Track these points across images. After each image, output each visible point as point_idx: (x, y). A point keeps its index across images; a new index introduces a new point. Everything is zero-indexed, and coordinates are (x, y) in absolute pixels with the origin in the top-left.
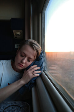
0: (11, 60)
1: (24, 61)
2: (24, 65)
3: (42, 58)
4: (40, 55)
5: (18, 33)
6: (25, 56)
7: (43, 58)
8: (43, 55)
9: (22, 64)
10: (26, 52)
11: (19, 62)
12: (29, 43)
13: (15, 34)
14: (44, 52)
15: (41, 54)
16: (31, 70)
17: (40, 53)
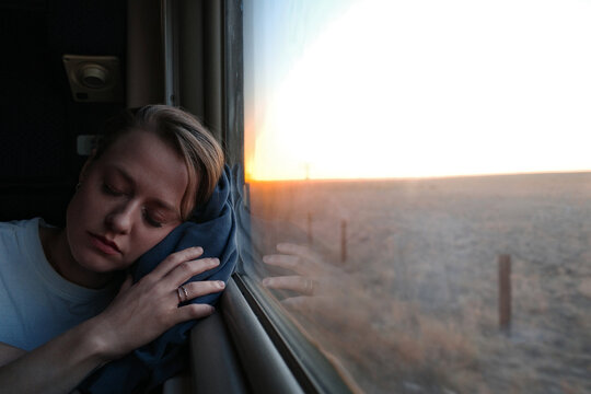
0: (36, 221)
1: (125, 221)
2: (120, 241)
3: (225, 208)
4: (217, 190)
5: (96, 72)
6: (132, 190)
7: (231, 208)
8: (230, 188)
9: (108, 237)
10: (136, 171)
11: (95, 224)
12: (152, 120)
13: (73, 77)
14: (235, 174)
15: (222, 184)
16: (169, 274)
17: (216, 181)
